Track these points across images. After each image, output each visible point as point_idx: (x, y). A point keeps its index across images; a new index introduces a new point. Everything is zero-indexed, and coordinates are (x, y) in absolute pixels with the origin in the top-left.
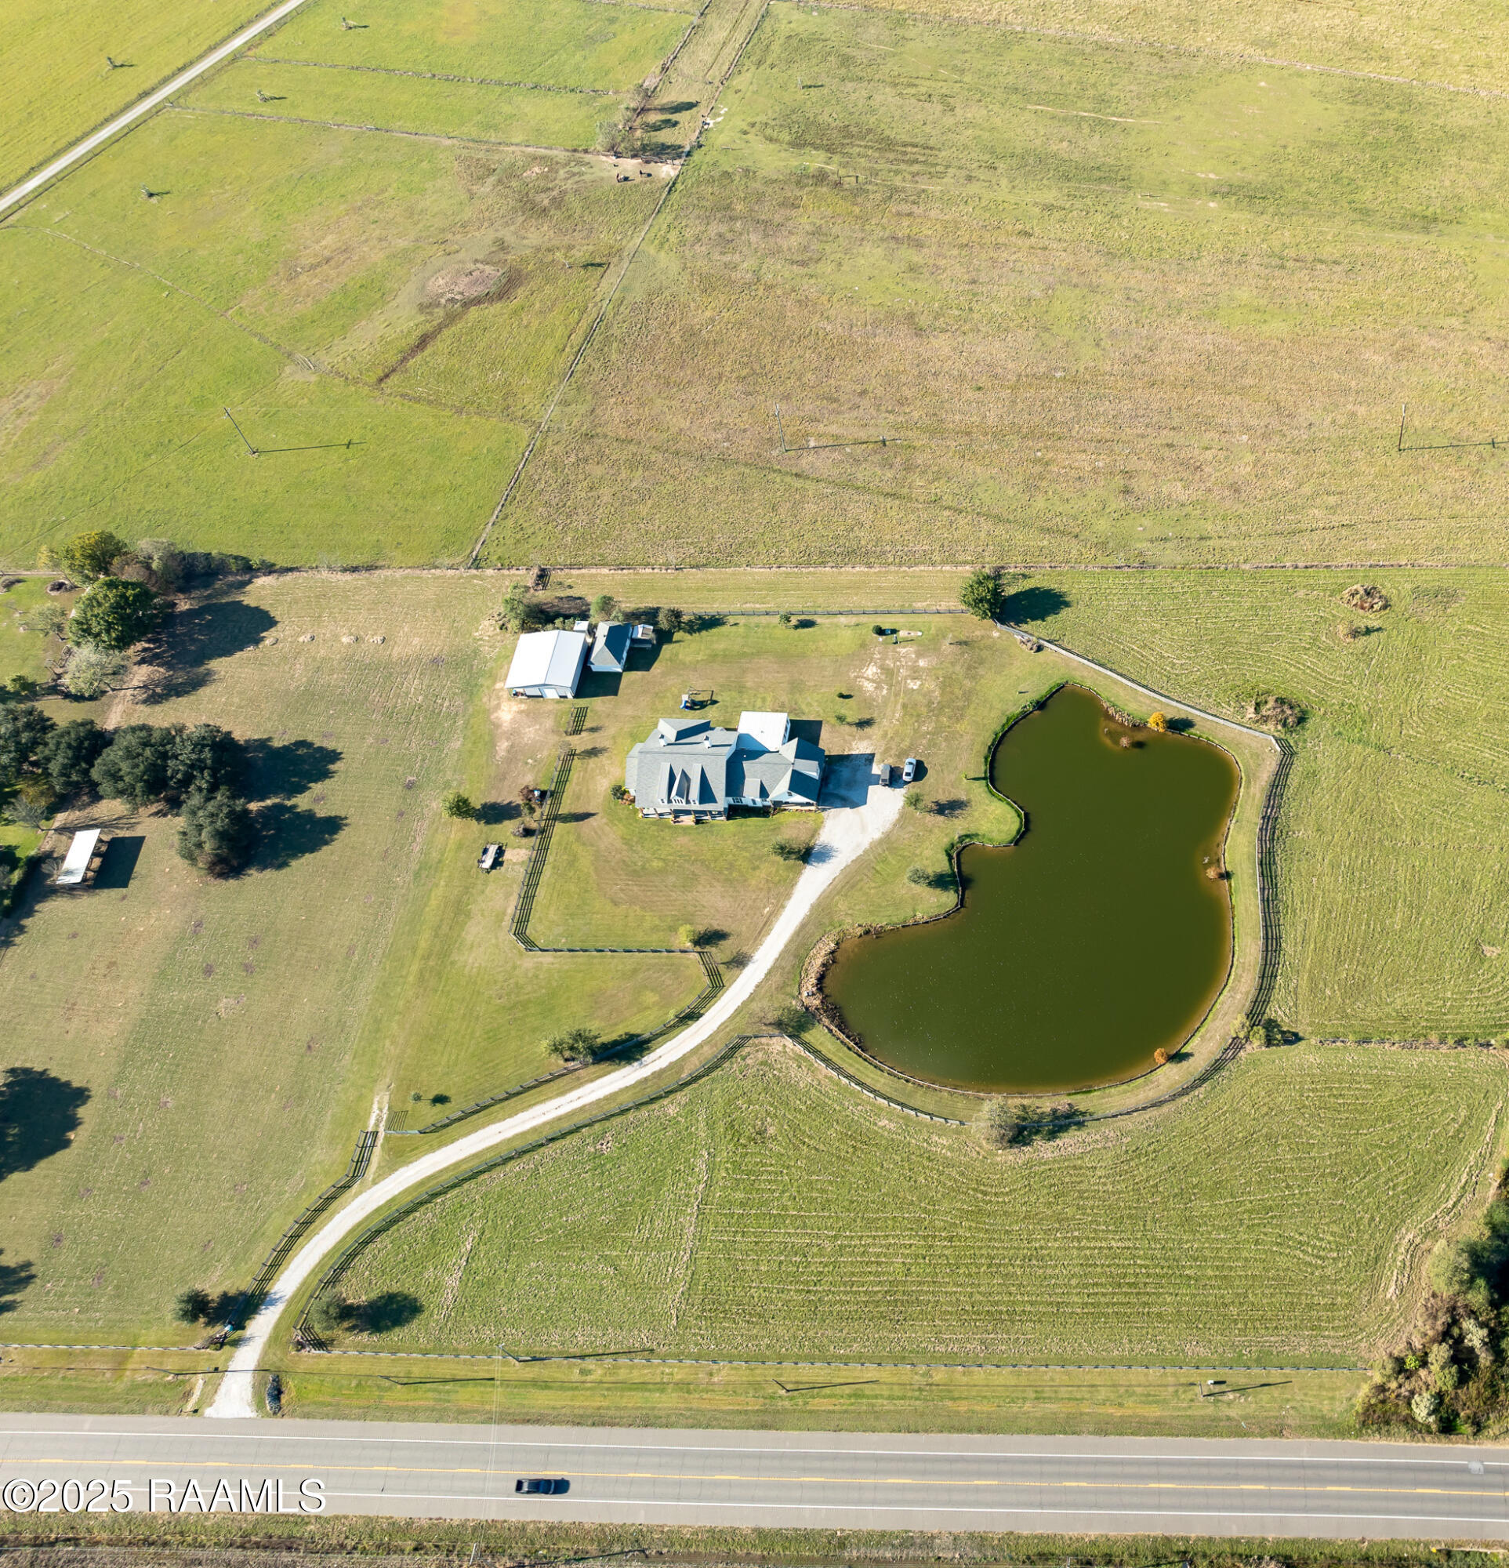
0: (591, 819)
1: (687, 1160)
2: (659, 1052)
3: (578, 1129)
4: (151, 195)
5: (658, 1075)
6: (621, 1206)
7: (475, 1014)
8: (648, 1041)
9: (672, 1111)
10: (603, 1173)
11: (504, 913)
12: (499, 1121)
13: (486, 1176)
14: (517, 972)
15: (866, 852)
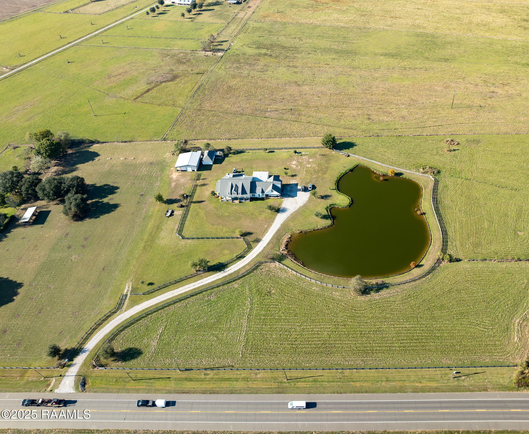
0: (204, 202)
1: (242, 302)
2: (230, 268)
3: (201, 292)
4: (69, 62)
5: (231, 274)
6: (218, 317)
7: (164, 258)
8: (227, 265)
9: (236, 286)
10: (211, 306)
11: (174, 229)
12: (173, 290)
13: (167, 308)
14: (178, 246)
15: (298, 209)
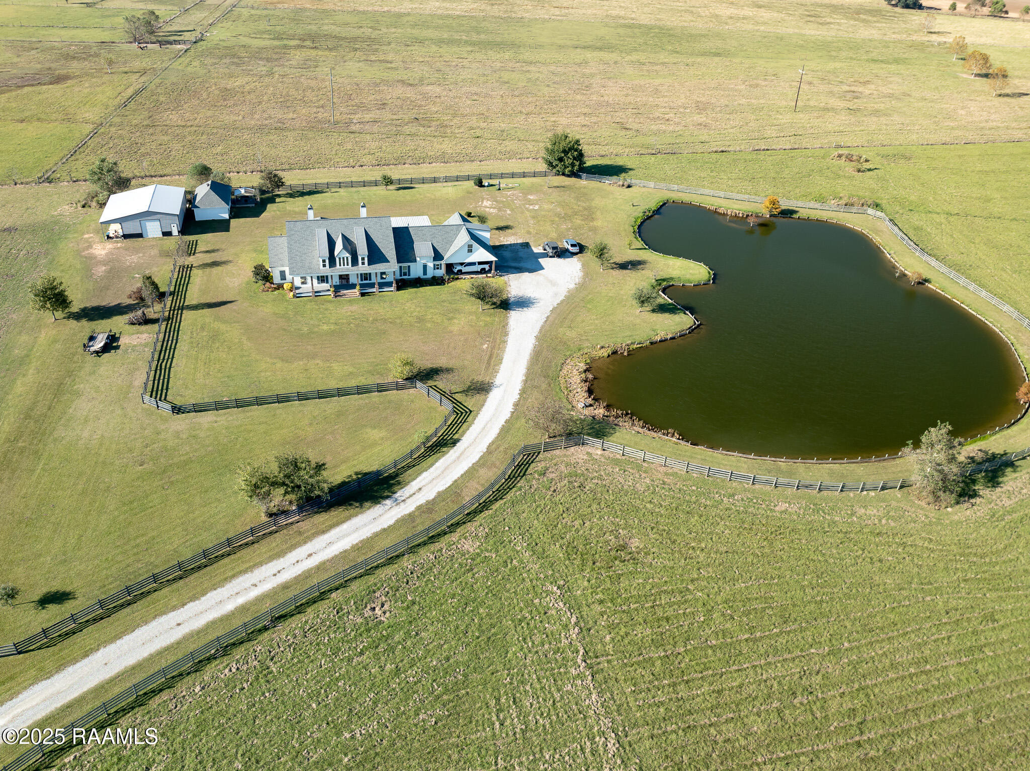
0: (229, 305)
1: (529, 604)
2: (414, 485)
3: (323, 596)
5: (428, 508)
6: (446, 691)
7: (102, 486)
8: (397, 475)
9: (470, 546)
10: (392, 649)
11: (130, 385)
12: (174, 608)
13: (165, 696)
14: (162, 436)
